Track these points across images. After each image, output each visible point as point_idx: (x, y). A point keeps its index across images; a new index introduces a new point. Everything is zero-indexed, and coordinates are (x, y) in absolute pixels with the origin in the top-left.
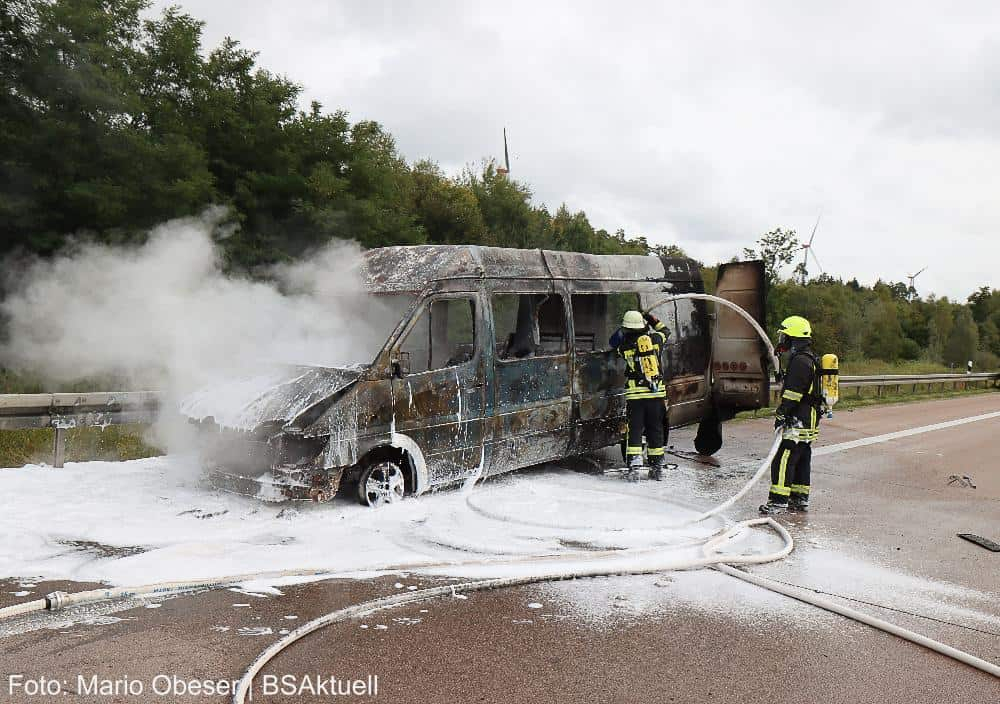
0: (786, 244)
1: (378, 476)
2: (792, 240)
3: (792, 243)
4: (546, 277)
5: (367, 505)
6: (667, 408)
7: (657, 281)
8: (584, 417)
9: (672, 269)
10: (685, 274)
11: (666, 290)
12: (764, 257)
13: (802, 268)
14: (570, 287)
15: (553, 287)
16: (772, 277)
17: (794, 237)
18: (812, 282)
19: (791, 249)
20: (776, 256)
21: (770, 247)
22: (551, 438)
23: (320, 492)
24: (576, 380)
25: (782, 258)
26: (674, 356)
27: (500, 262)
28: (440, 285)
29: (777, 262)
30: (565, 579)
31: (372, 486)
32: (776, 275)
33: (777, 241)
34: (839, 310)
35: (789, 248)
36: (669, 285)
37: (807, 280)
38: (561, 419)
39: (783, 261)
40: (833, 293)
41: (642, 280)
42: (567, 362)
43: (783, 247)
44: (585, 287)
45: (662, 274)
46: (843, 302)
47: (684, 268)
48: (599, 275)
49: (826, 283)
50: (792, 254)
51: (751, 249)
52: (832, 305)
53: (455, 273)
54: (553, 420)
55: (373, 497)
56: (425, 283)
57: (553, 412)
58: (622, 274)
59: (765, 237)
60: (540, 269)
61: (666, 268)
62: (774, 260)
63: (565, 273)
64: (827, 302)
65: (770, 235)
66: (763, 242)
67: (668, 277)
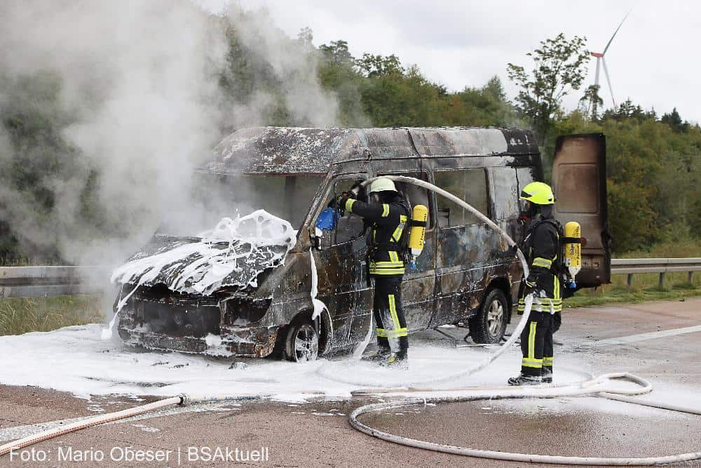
0: (573, 59)
1: (302, 336)
2: (581, 52)
3: (581, 58)
4: (415, 156)
5: (295, 361)
6: (511, 285)
7: (501, 155)
8: (445, 290)
9: (513, 142)
10: (524, 147)
11: (509, 164)
12: (539, 79)
13: (593, 93)
14: (433, 164)
15: (421, 166)
16: (551, 111)
17: (583, 48)
18: (609, 115)
19: (581, 67)
20: (559, 78)
21: (549, 63)
22: (420, 310)
23: (262, 348)
24: (439, 254)
25: (566, 80)
26: (517, 232)
27: (381, 143)
28: (341, 166)
29: (559, 87)
30: (493, 399)
31: (299, 345)
32: (557, 107)
33: (559, 52)
34: (654, 163)
35: (577, 65)
36: (511, 159)
37: (601, 111)
38: (427, 292)
39: (569, 85)
40: (644, 135)
41: (489, 156)
42: (432, 237)
43: (567, 63)
44: (444, 165)
45: (504, 148)
46: (659, 151)
47: (523, 140)
48: (455, 153)
49: (630, 117)
50: (582, 74)
51: (520, 66)
52: (644, 155)
53: (350, 156)
54: (421, 292)
55: (299, 354)
56: (328, 165)
57: (421, 285)
58: (473, 150)
59: (540, 48)
60: (409, 149)
61: (508, 142)
62: (554, 83)
63: (428, 152)
64: (634, 150)
65: (549, 45)
66: (537, 55)
67: (511, 151)
